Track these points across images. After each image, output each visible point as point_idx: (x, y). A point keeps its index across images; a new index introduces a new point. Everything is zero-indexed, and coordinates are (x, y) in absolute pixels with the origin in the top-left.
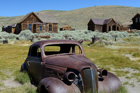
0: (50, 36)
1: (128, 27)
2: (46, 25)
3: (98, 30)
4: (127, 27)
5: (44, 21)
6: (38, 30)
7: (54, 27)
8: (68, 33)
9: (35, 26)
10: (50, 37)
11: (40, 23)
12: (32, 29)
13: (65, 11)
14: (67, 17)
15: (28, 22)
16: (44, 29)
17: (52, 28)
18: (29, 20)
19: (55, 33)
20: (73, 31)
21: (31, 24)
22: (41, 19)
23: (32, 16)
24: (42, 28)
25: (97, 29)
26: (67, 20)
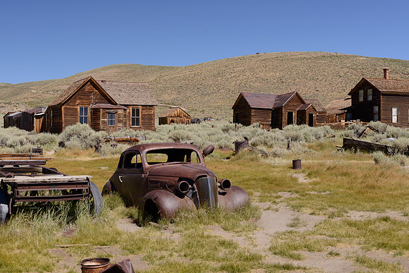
0: (138, 139)
1: (339, 115)
2: (125, 110)
3: (258, 124)
4: (337, 115)
5: (120, 99)
6: (104, 122)
7: (145, 115)
8: (181, 132)
9: (95, 112)
10: (138, 141)
11: (109, 106)
12: (89, 119)
13: (172, 68)
14: (180, 84)
15: (78, 101)
16: (119, 122)
17: (140, 116)
18: (80, 99)
19: (148, 131)
20: (195, 125)
21: (86, 109)
22: (110, 93)
23: (88, 88)
24: (115, 119)
25: (257, 121)
26: (179, 93)
